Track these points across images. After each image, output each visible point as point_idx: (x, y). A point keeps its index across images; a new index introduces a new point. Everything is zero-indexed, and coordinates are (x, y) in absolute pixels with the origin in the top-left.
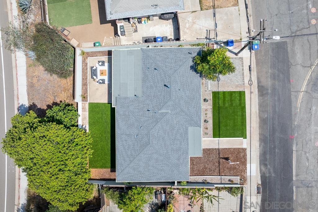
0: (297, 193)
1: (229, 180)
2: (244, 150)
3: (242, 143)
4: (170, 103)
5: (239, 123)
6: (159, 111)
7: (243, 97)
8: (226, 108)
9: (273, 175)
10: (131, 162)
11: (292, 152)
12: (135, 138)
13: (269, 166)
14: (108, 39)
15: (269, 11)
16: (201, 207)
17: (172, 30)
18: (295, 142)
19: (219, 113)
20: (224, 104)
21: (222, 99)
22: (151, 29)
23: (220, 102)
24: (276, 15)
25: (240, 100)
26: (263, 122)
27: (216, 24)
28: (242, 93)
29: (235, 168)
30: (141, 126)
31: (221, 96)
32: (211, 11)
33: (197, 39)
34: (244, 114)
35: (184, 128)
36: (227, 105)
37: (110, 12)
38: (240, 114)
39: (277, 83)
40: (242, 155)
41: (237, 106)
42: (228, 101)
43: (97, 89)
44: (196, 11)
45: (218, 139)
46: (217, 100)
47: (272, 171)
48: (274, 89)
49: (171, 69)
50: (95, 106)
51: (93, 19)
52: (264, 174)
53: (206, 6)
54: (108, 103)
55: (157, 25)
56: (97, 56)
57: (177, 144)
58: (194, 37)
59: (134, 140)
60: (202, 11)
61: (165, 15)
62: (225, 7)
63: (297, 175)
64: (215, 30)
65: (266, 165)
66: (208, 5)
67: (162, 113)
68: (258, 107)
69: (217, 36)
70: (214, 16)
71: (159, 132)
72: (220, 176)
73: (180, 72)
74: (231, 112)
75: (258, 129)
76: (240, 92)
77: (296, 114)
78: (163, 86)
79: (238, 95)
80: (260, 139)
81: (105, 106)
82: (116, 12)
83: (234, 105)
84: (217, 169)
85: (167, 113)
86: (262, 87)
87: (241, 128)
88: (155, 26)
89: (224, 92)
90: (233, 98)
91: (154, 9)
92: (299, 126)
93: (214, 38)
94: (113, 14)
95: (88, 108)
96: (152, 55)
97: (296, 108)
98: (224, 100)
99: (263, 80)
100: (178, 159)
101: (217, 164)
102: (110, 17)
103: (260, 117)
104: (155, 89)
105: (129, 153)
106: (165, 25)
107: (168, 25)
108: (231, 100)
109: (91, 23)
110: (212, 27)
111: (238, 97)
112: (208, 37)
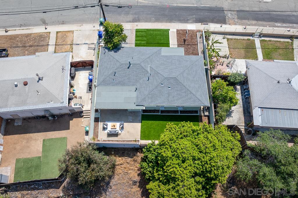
0: (205, 4)
1: (200, 38)
2: (178, 31)
3: (173, 32)
4: (143, 65)
5: (159, 32)
6: (149, 72)
7: (140, 30)
8: (147, 39)
9: (194, 16)
10: (191, 93)
11: (178, 6)
12: (171, 90)
13: (189, 18)
14: (84, 123)
15: (81, 15)
16: (222, 57)
17: (84, 71)
18: (171, 5)
19: (151, 43)
20: (145, 40)
21: (141, 41)
22: (81, 86)
23: (143, 43)
24: (84, 11)
25: (142, 32)
26: (157, 20)
27: (84, 44)
28: (137, 30)
29: (191, 36)
30: (161, 84)
31: (138, 42)
32: (74, 46)
33: (94, 55)
34: (152, 30)
35: (162, 57)
36: (145, 39)
37: (61, 103)
38: (152, 32)
39: (131, 12)
40: (181, 32)
41: (146, 34)
42: (142, 38)
43: (128, 132)
44: (72, 56)
45: (170, 45)
46: (141, 44)
47: (191, 17)
48: (135, 14)
49: (115, 64)
50: (143, 134)
51: (63, 136)
52: (194, 21)
53: (70, 49)
54: (141, 123)
55: (78, 82)
56: (98, 132)
57: (175, 61)
58: (92, 57)
59: (173, 90)
60: (73, 52)
61: (72, 72)
62: (73, 38)
63: (193, 4)
64: (89, 44)
65: (188, 20)
66: (69, 48)
67: (151, 70)
68: (147, 23)
69: (94, 44)
70: (78, 44)
71: (166, 72)
72: (198, 45)
73: (118, 58)
74: (150, 37)
75: (163, 23)
76: (136, 32)
77: (153, 4)
78: (129, 69)
79: (138, 32)
80: (170, 23)
81: (143, 126)
82: (62, 99)
83: (145, 35)
84: (193, 46)
85: (150, 67)
86: (133, 20)
87: (162, 32)
88: (79, 84)
89: (136, 40)
90: (140, 35)
91: (66, 71)
92: (160, 2)
93: (95, 45)
94: (63, 101)
95: (145, 141)
96: (103, 78)
97: (148, 3)
98: (142, 40)
99: (128, 20)
100: (187, 61)
101: (189, 46)
102: (65, 103)
103: (155, 22)
104: (131, 76)
105: (184, 94)
106: (79, 77)
107: (80, 74)
108: (142, 36)
109: (67, 138)
110: (87, 46)
111: (140, 33)
112: (94, 49)
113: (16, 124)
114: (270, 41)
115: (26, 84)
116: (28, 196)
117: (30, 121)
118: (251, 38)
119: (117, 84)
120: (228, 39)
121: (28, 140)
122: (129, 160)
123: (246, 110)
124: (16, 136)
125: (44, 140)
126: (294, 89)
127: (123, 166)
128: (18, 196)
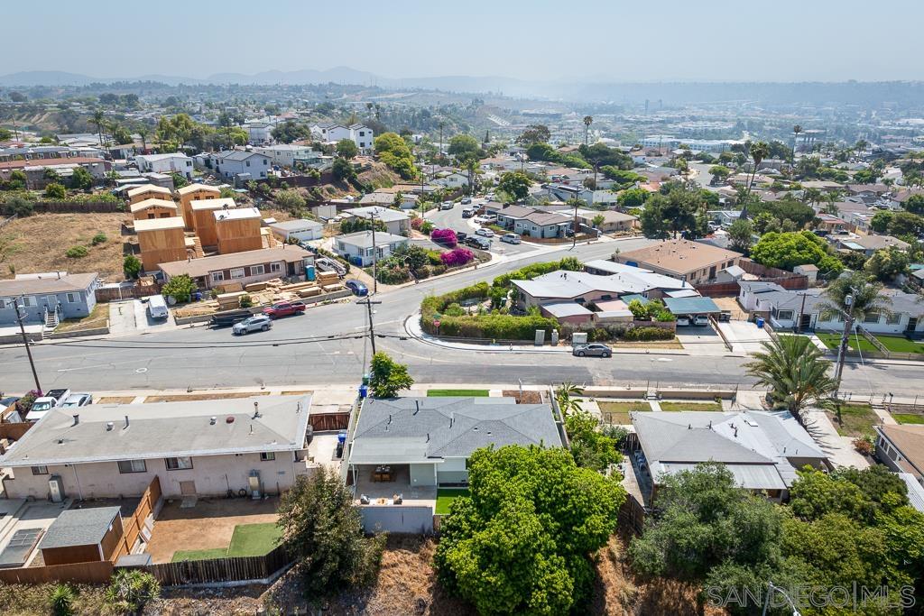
0: (553, 364)
2: (504, 391)
3: (496, 393)
4: (440, 410)
7: (435, 391)
9: (534, 377)
10: (529, 439)
12: (492, 436)
13: (524, 379)
18: (491, 364)
22: (321, 452)
26: (467, 381)
29: (530, 397)
30: (474, 429)
34: (457, 390)
35: (475, 406)
40: (511, 393)
47: (529, 378)
48: (427, 374)
49: (391, 411)
52: (534, 382)
54: (437, 499)
57: (499, 409)
58: (348, 409)
59: (495, 436)
67: (455, 417)
69: (349, 404)
75: (477, 384)
76: (428, 392)
77: (459, 363)
78: (415, 416)
80: (490, 384)
81: (441, 503)
82: (294, 440)
92: (473, 362)
93: (352, 406)
96: (367, 427)
97: (450, 363)
100: (521, 408)
102: (298, 445)
103: (462, 383)
104: (419, 424)
106: (319, 442)
113: (182, 506)
114: (678, 403)
115: (230, 421)
116: (188, 611)
117: (212, 501)
118: (642, 401)
119: (393, 435)
120: (599, 403)
121: (204, 527)
122: (411, 556)
123: (644, 485)
124: (181, 522)
125: (237, 527)
126: (720, 436)
127: (396, 570)
128: (168, 609)
